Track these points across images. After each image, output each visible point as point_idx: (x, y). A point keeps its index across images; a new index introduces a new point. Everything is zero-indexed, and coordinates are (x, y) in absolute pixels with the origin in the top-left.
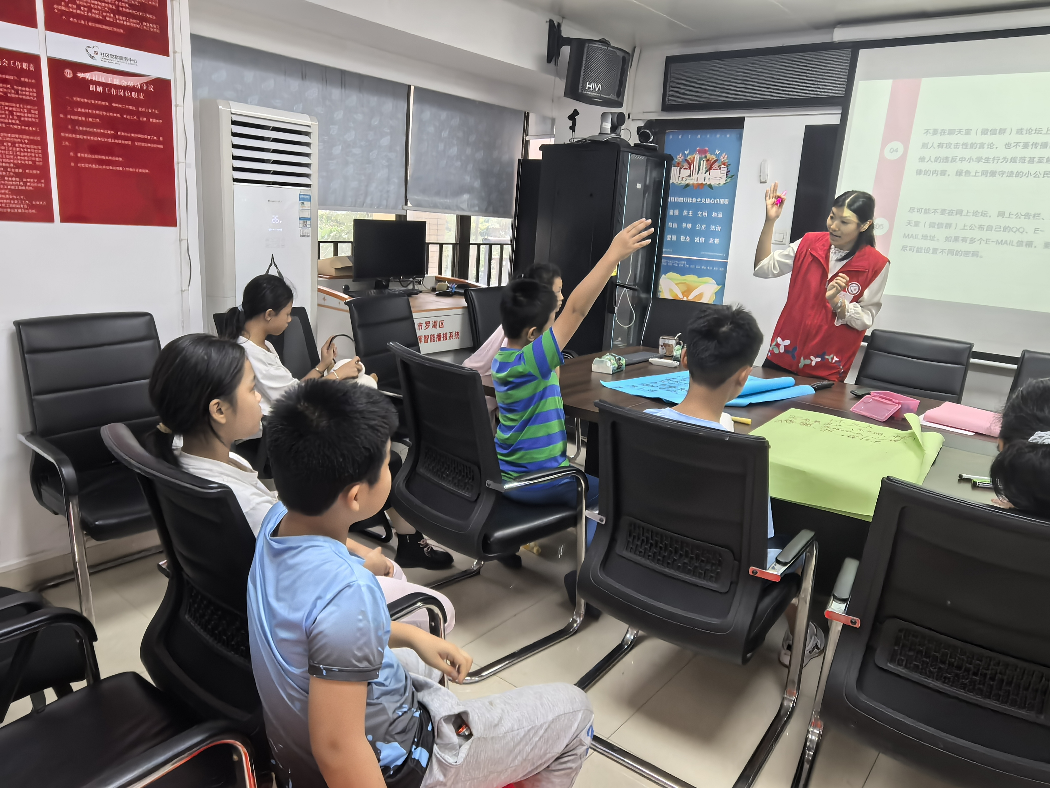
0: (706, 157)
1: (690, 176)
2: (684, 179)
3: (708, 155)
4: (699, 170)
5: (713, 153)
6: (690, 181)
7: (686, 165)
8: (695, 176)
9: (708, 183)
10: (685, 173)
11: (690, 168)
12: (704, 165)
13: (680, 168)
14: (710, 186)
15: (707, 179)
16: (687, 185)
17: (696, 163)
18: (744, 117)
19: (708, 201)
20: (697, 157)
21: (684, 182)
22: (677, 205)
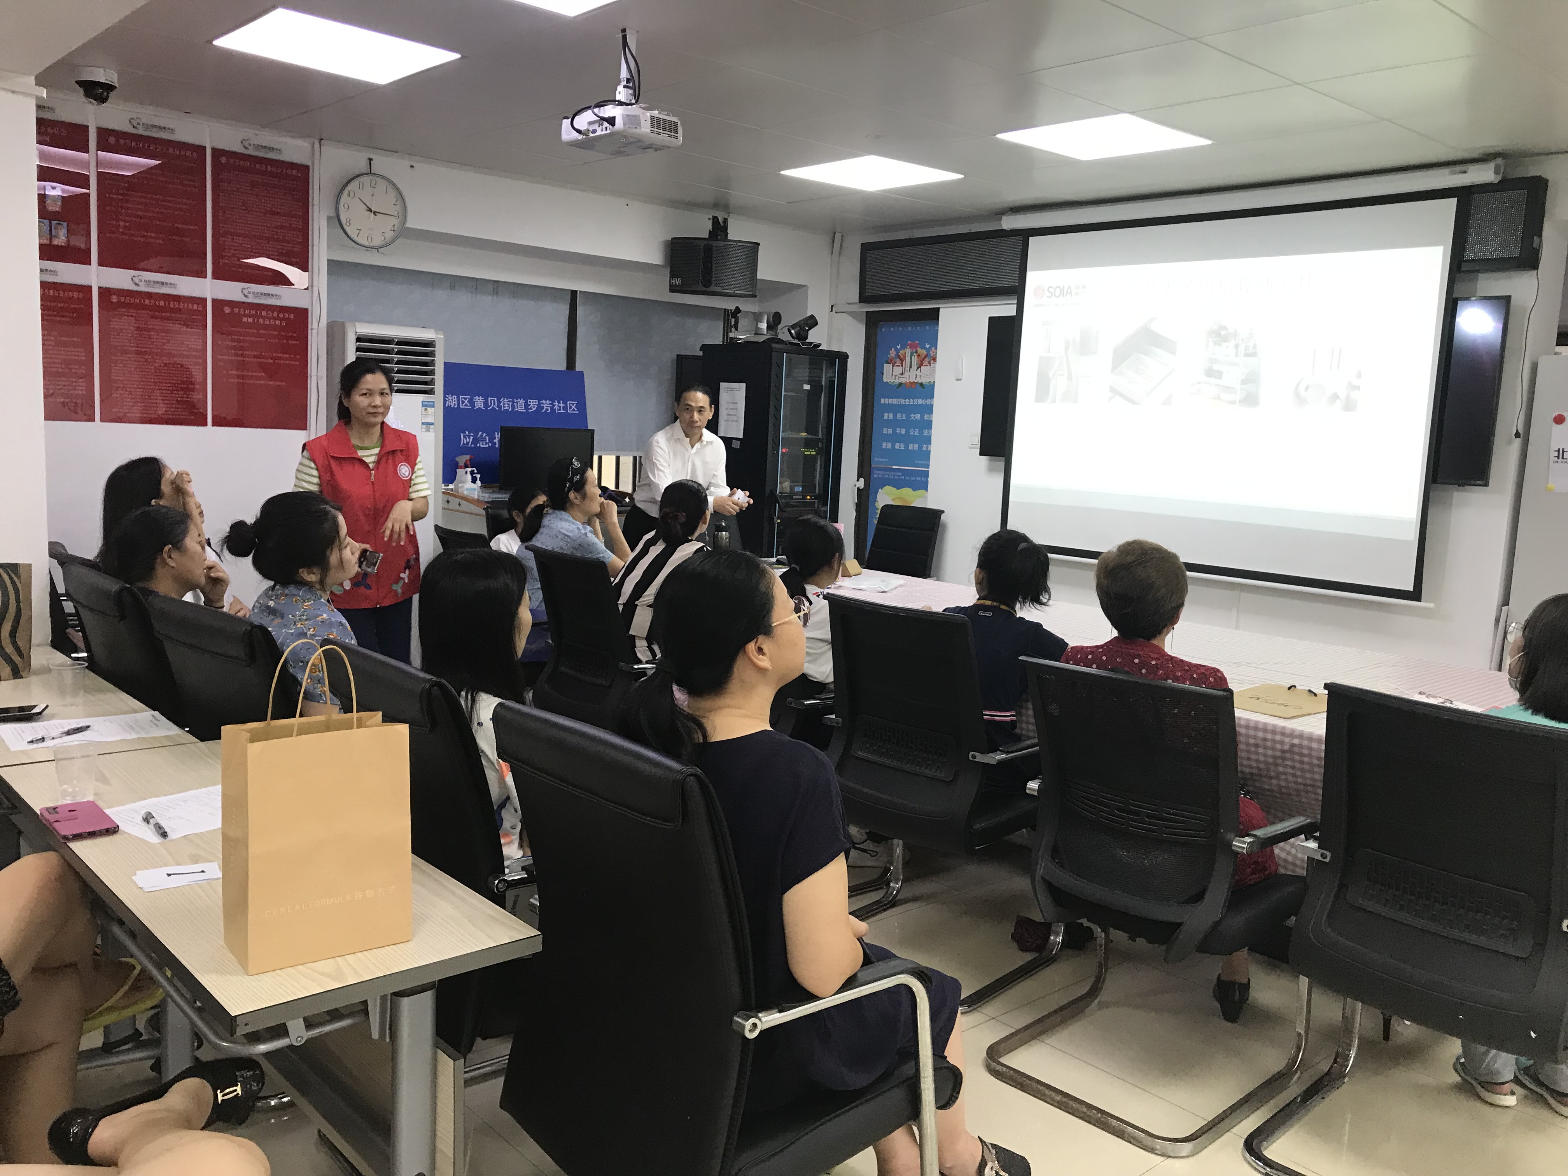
0: (916, 352)
1: (902, 374)
2: (897, 377)
3: (919, 350)
4: (911, 367)
5: (923, 348)
6: (903, 380)
7: (898, 363)
8: (907, 374)
9: (920, 381)
10: (898, 370)
11: (902, 366)
12: (915, 360)
13: (893, 366)
14: (921, 384)
15: (918, 377)
16: (900, 384)
17: (908, 359)
18: (939, 308)
19: (920, 401)
20: (908, 351)
21: (897, 381)
22: (889, 408)
